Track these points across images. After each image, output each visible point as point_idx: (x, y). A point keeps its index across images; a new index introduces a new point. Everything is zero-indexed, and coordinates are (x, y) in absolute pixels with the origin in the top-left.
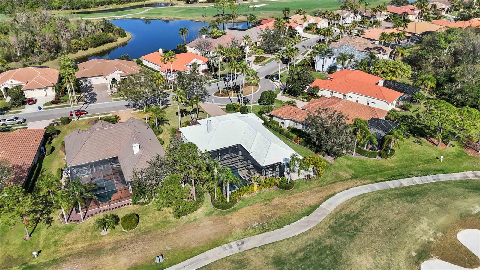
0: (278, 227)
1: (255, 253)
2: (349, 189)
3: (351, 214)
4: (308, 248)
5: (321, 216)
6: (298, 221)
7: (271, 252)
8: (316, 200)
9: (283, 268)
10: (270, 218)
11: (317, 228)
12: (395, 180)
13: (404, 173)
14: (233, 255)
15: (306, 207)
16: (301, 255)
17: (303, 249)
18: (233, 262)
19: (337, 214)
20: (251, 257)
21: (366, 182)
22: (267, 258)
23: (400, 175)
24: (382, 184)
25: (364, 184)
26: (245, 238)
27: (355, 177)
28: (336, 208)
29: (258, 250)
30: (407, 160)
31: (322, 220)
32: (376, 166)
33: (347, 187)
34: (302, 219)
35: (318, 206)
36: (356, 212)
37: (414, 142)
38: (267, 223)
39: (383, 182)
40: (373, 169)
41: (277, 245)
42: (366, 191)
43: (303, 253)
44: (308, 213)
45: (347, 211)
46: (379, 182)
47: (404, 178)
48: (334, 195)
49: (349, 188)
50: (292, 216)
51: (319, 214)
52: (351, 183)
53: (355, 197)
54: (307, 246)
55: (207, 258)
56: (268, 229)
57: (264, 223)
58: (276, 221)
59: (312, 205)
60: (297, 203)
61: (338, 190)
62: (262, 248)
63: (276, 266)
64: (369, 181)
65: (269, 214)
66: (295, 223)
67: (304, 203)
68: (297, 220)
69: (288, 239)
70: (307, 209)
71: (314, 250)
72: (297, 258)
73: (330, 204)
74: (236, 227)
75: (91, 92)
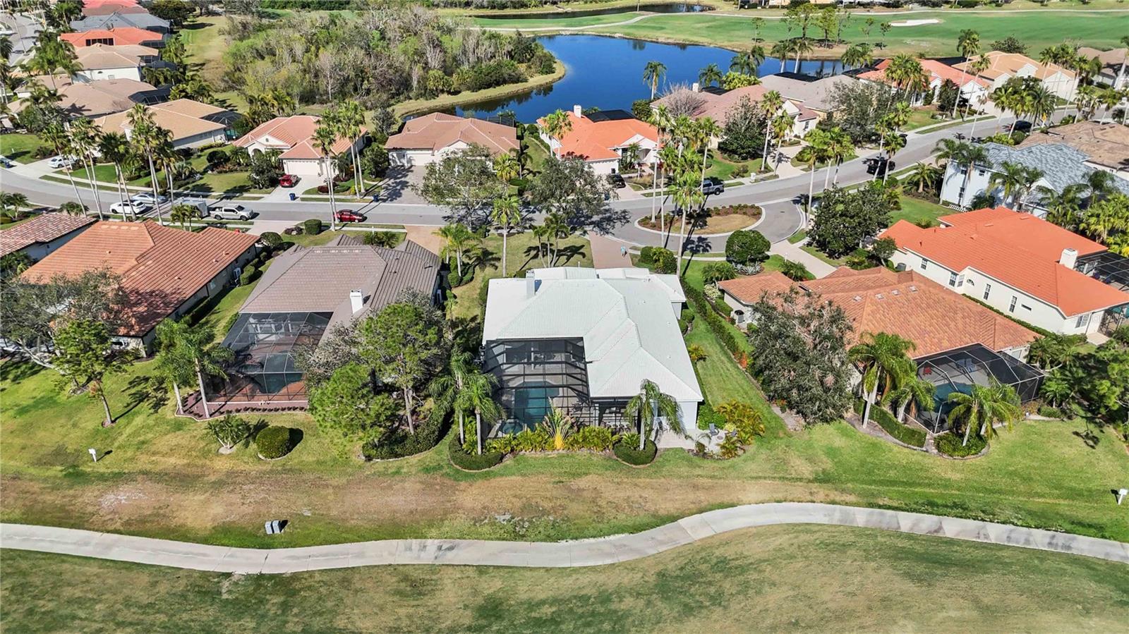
0: (548, 538)
1: (459, 576)
2: (784, 503)
3: (736, 559)
4: (574, 601)
5: (662, 543)
6: (602, 539)
7: (492, 586)
8: (677, 505)
9: (490, 625)
10: (545, 512)
11: (630, 567)
12: (929, 513)
13: (972, 505)
14: (414, 565)
15: (642, 514)
16: (547, 611)
17: (561, 600)
18: (406, 578)
19: (703, 549)
20: (448, 581)
21: (842, 499)
22: (475, 593)
23: (955, 506)
24: (882, 514)
25: (833, 503)
26: (465, 539)
27: (824, 479)
28: (712, 537)
29: (471, 572)
30: (1011, 474)
31: (656, 552)
32: (906, 468)
33: (780, 496)
34: (612, 537)
35: (674, 519)
36: (751, 560)
37: (1077, 434)
38: (531, 522)
39: (890, 512)
40: (892, 473)
41: (516, 575)
42: (825, 520)
43: (554, 609)
44: (636, 529)
45: (730, 552)
46: (880, 507)
47: (961, 517)
48: (733, 505)
49: (785, 501)
50: (594, 525)
51: (660, 538)
52: (799, 490)
53: (780, 525)
54: (575, 597)
55: (360, 555)
56: (523, 536)
57: (522, 520)
58: (551, 523)
59: (662, 512)
60: (627, 499)
61: (752, 496)
62: (482, 570)
63: (480, 616)
64: (852, 498)
65: (547, 505)
66: (592, 540)
67: (643, 504)
68: (600, 536)
69: (547, 570)
70: (642, 518)
71: (580, 611)
72: (533, 614)
73: (706, 524)
74: (460, 511)
75: (403, 179)
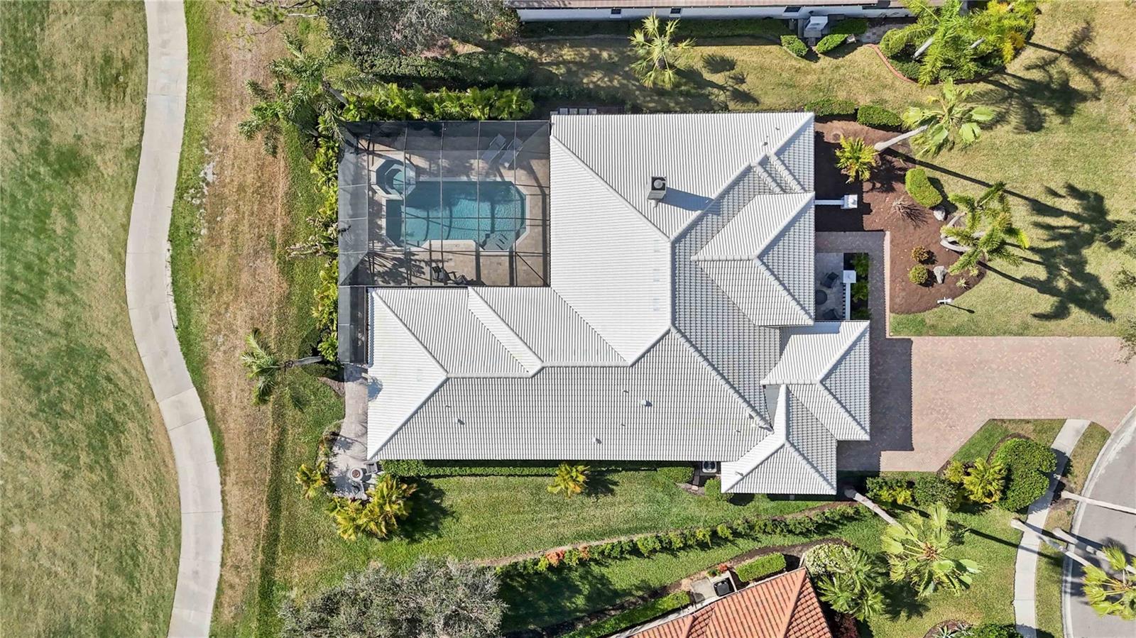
0: (174, 226)
1: (126, 125)
2: (220, 527)
3: (118, 444)
4: (67, 254)
6: (170, 290)
7: (107, 163)
9: (47, 163)
10: (212, 221)
11: (121, 320)
14: (147, 73)
16: (58, 223)
17: (71, 240)
18: (127, 66)
19: (142, 410)
20: (119, 115)
22: (99, 147)
28: (163, 424)
29: (130, 140)
31: (141, 353)
34: (169, 304)
35: (199, 382)
36: (114, 462)
38: (199, 207)
41: (122, 191)
43: (59, 231)
44: (182, 334)
48: (221, 460)
51: (164, 361)
53: (179, 512)
54: (74, 255)
56: (181, 197)
57: (203, 195)
59: (207, 369)
60: (230, 328)
62: (134, 152)
63: (62, 153)
66: (169, 280)
67: (222, 349)
69: (125, 227)
70: (198, 344)
71: (51, 260)
72: (54, 210)
73: (187, 421)
74: (224, 118)
